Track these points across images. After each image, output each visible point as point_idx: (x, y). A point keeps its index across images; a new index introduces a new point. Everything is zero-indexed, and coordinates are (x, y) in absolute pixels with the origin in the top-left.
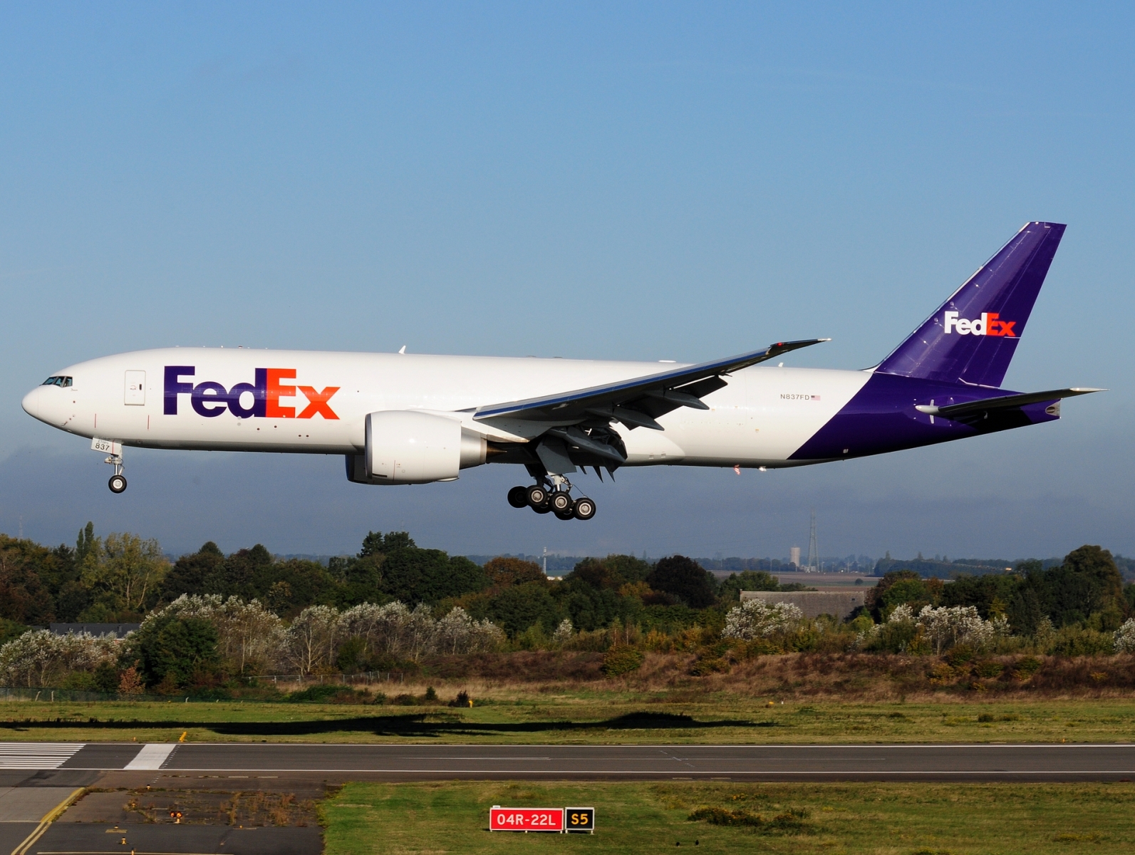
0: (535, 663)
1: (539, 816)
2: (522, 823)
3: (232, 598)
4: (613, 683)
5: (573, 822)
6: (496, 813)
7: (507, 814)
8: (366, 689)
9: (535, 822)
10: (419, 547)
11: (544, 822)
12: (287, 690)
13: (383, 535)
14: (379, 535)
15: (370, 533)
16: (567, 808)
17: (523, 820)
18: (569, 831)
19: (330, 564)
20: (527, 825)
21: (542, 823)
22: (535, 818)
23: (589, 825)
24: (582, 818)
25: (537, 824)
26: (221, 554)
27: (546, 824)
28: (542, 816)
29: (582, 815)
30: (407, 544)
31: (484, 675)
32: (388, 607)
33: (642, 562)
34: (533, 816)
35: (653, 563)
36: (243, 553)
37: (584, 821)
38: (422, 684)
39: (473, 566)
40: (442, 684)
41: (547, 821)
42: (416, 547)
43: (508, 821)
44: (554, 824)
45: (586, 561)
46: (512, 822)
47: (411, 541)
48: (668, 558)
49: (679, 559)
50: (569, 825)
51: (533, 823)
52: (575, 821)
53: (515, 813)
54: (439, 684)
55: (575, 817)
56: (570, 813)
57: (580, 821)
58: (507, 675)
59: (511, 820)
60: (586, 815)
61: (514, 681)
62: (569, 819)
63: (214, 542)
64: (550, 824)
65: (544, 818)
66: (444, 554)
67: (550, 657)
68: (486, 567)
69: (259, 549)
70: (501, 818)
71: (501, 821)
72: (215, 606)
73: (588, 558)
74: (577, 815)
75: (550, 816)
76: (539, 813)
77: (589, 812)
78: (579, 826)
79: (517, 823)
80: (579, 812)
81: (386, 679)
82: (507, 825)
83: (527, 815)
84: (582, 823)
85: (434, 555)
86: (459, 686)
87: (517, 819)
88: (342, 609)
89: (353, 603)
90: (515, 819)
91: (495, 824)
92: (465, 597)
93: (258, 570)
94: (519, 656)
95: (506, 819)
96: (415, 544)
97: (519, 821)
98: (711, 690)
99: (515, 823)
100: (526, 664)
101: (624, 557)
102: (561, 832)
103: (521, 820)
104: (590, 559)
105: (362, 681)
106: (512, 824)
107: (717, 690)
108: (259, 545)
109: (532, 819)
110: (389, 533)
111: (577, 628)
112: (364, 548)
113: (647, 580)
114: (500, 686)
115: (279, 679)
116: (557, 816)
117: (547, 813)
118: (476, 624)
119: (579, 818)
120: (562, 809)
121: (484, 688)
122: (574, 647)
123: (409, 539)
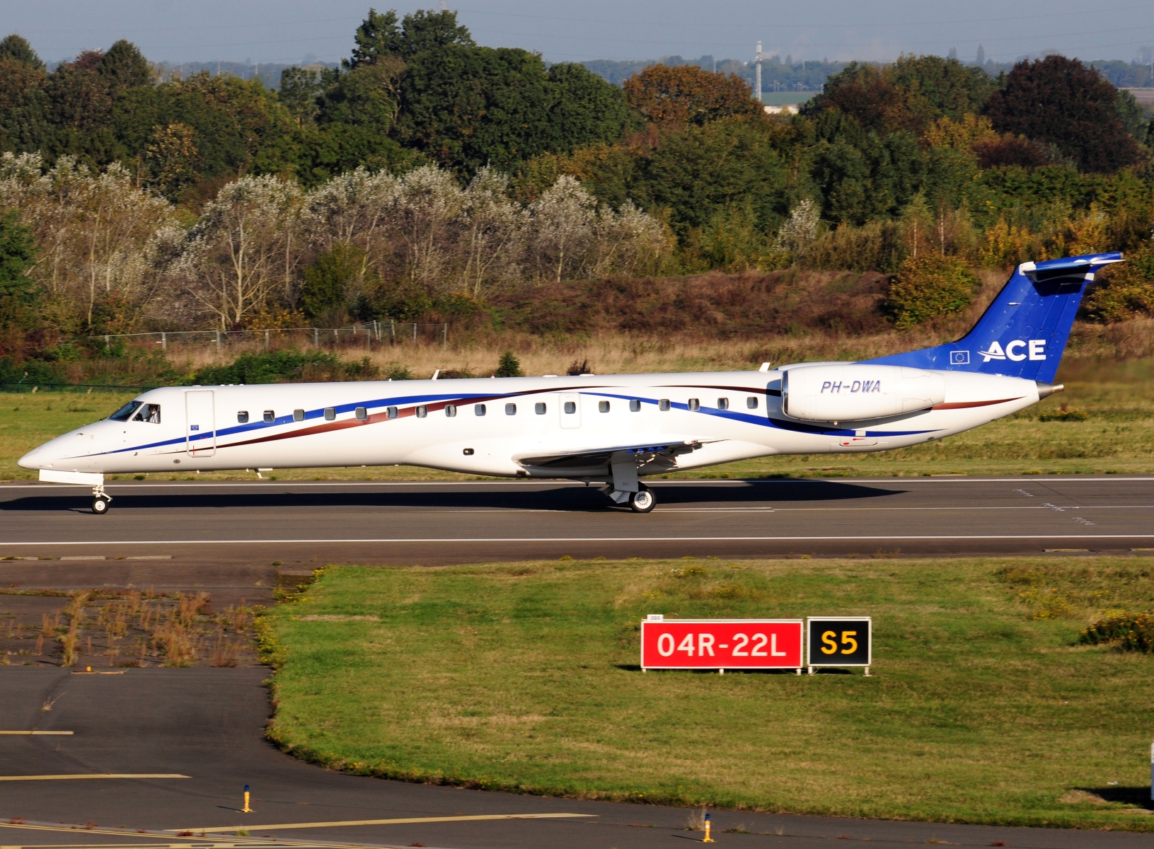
0: (735, 298)
1: (750, 637)
2: (711, 653)
3: (65, 161)
4: (911, 341)
5: (824, 650)
6: (654, 631)
7: (679, 632)
8: (366, 361)
9: (741, 650)
10: (480, 44)
11: (760, 650)
12: (188, 364)
13: (400, 17)
14: (390, 19)
15: (372, 13)
16: (811, 619)
17: (715, 647)
18: (815, 669)
19: (284, 85)
20: (723, 656)
21: (755, 653)
22: (741, 640)
23: (861, 655)
24: (845, 641)
25: (745, 654)
26: (38, 64)
27: (764, 654)
28: (755, 638)
29: (845, 634)
30: (454, 37)
31: (623, 327)
32: (412, 177)
33: (975, 71)
34: (736, 638)
35: (998, 74)
36: (89, 60)
37: (849, 646)
38: (490, 346)
39: (599, 85)
40: (534, 347)
41: (767, 648)
42: (473, 44)
43: (681, 648)
44: (783, 654)
45: (852, 71)
46: (691, 649)
47: (462, 30)
48: (1031, 61)
49: (1056, 63)
50: (817, 656)
51: (736, 653)
52: (829, 647)
53: (696, 630)
54: (526, 346)
55: (829, 638)
56: (818, 628)
57: (841, 646)
58: (677, 326)
59: (687, 645)
60: (854, 633)
61: (694, 338)
62: (817, 643)
63: (22, 35)
64: (774, 653)
65: (760, 640)
66: (536, 59)
67: (769, 285)
68: (629, 87)
69: (122, 52)
70: (666, 642)
71: (666, 648)
72: (25, 178)
73: (854, 64)
74: (833, 634)
75: (774, 636)
76: (750, 630)
77: (861, 628)
78: (837, 657)
79: (701, 653)
80: (839, 627)
81: (410, 335)
82: (680, 657)
83: (724, 634)
84: (844, 652)
85: (512, 59)
86: (571, 350)
87: (702, 644)
88: (308, 180)
89: (335, 169)
90: (696, 643)
91: (652, 655)
92: (583, 153)
93: (121, 99)
94: (704, 281)
95: (677, 643)
96: (472, 38)
97: (705, 649)
98: (1130, 353)
99: (696, 652)
100: (717, 302)
101: (932, 61)
102: (799, 671)
103: (709, 645)
104: (858, 67)
105: (355, 341)
106: (690, 654)
107: (1144, 355)
108: (124, 42)
109: (733, 644)
110: (412, 13)
111: (829, 217)
112: (357, 47)
113: (984, 111)
114: (661, 350)
115: (171, 339)
116: (788, 637)
117: (767, 629)
118: (607, 213)
119: (838, 639)
120: (799, 621)
121: (627, 354)
122: (826, 262)
123: (458, 26)
